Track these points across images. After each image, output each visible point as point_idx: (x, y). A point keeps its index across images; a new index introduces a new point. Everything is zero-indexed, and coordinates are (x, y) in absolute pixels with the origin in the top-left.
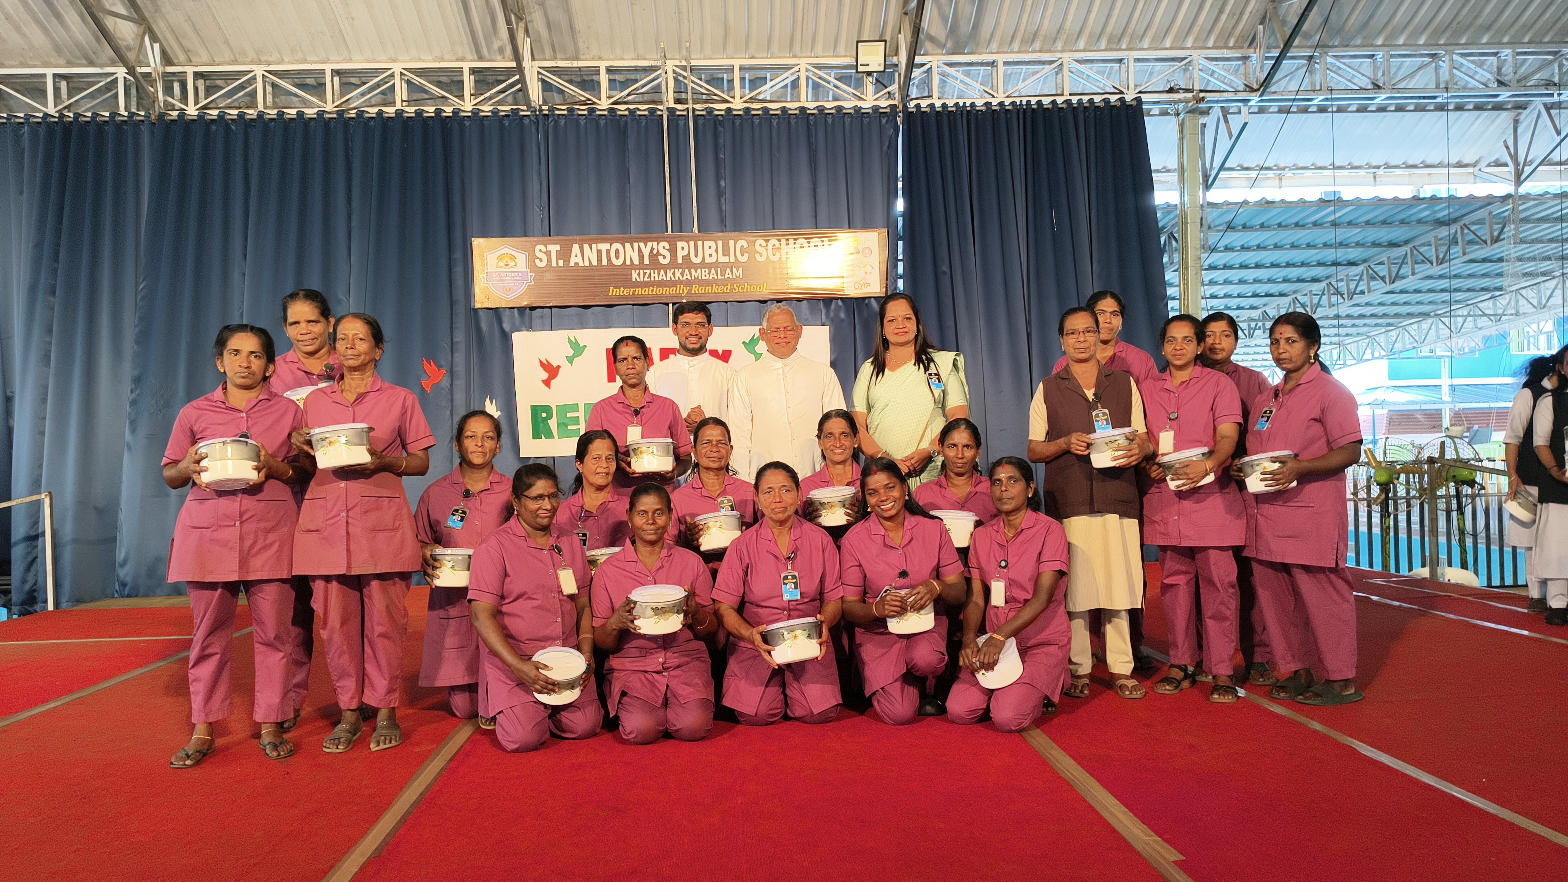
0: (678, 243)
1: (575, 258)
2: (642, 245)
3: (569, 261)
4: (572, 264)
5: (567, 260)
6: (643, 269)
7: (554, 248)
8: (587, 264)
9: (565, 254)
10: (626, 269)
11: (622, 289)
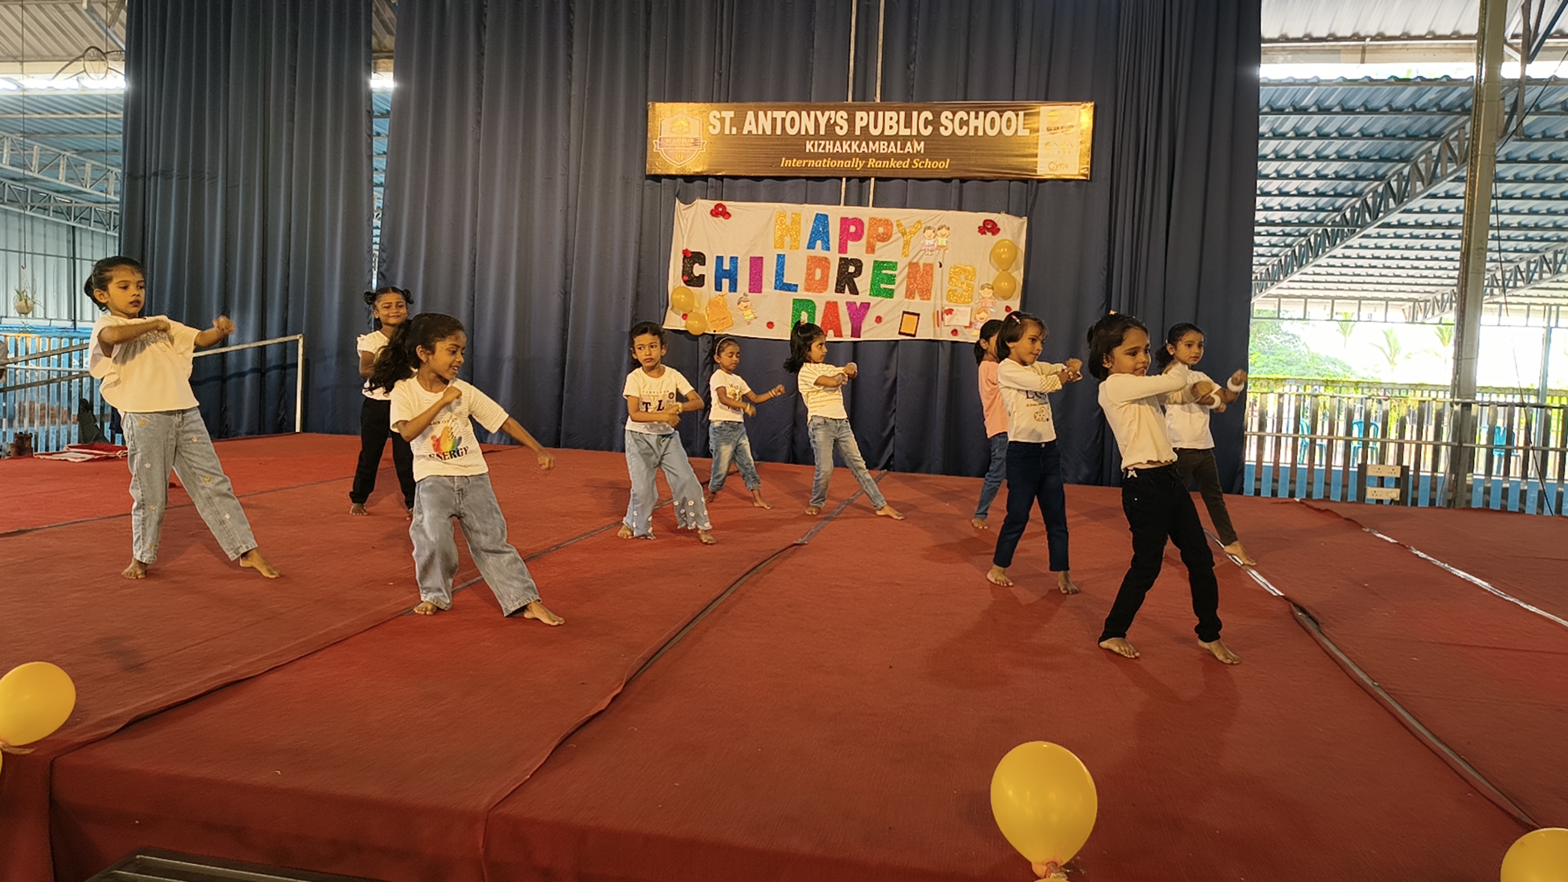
0: (857, 113)
1: (749, 127)
2: (819, 113)
3: (743, 129)
4: (745, 132)
5: (740, 128)
6: (818, 140)
7: (729, 115)
8: (760, 132)
9: (738, 122)
10: (801, 139)
11: (795, 160)
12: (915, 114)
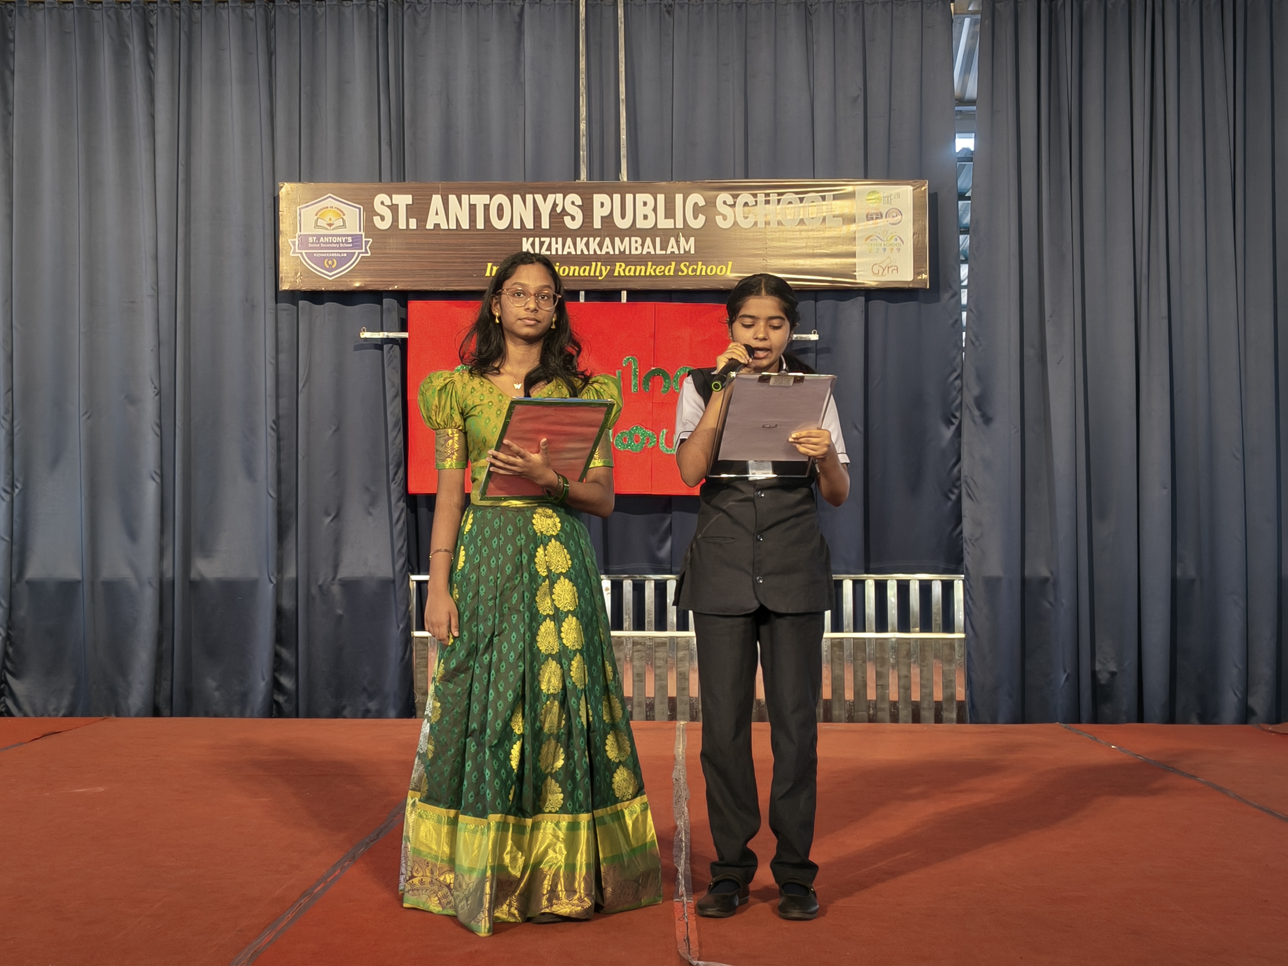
0: (596, 197)
1: (436, 217)
2: (539, 197)
3: (426, 221)
4: (430, 226)
5: (422, 220)
6: (540, 237)
8: (453, 226)
9: (419, 210)
10: (514, 234)
12: (679, 197)
